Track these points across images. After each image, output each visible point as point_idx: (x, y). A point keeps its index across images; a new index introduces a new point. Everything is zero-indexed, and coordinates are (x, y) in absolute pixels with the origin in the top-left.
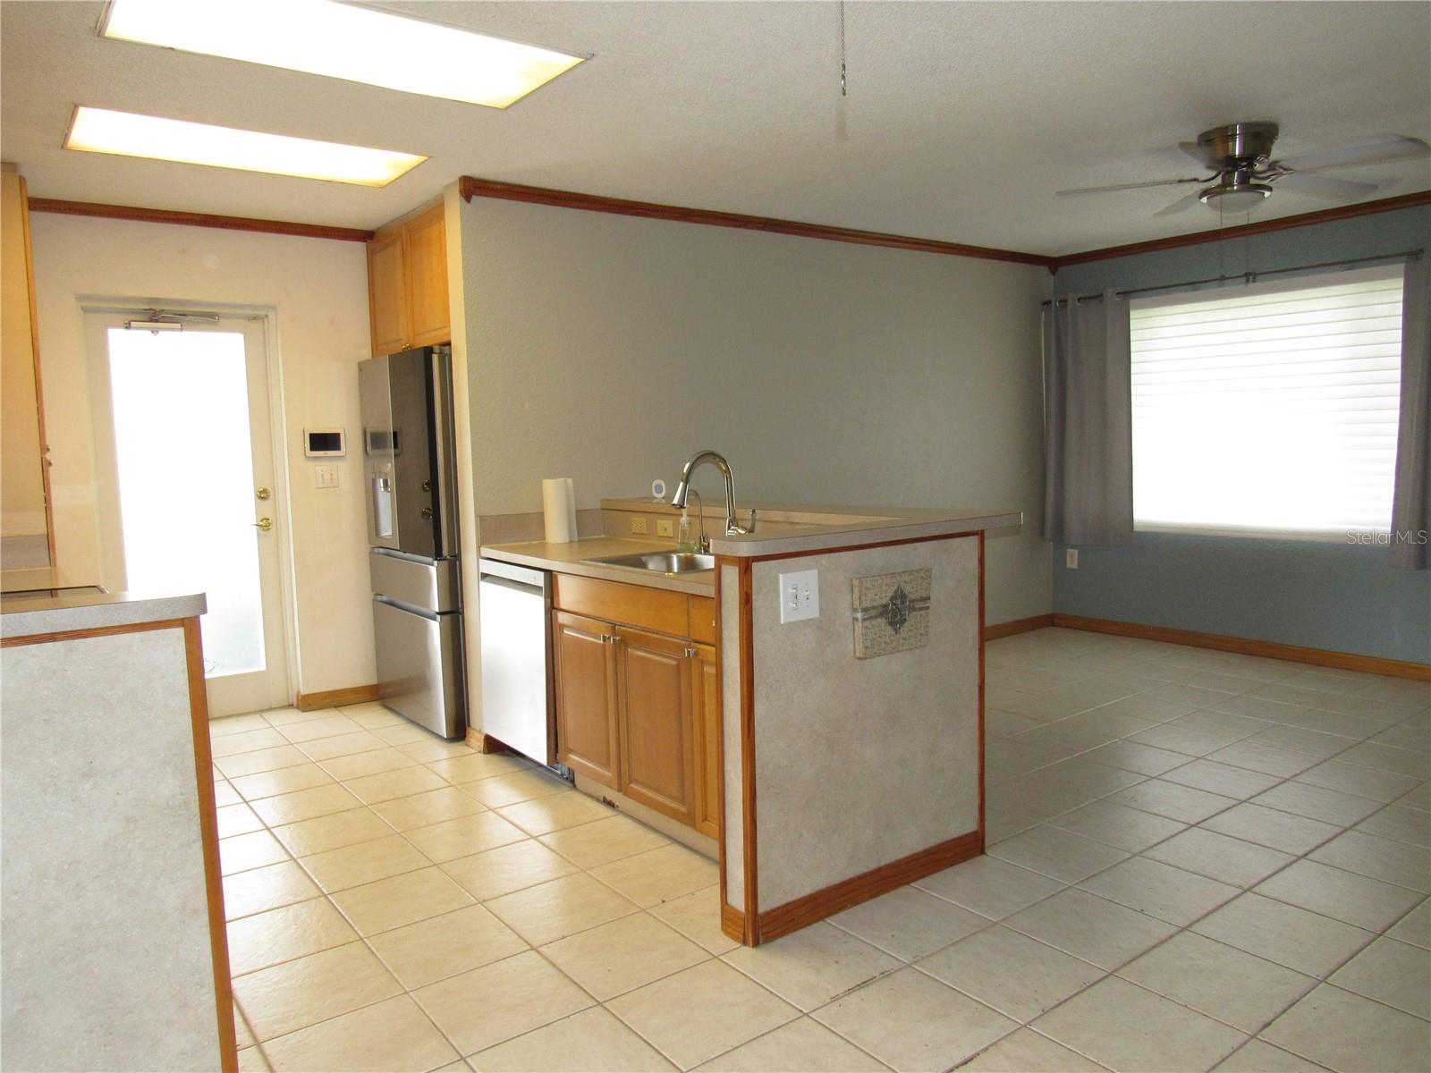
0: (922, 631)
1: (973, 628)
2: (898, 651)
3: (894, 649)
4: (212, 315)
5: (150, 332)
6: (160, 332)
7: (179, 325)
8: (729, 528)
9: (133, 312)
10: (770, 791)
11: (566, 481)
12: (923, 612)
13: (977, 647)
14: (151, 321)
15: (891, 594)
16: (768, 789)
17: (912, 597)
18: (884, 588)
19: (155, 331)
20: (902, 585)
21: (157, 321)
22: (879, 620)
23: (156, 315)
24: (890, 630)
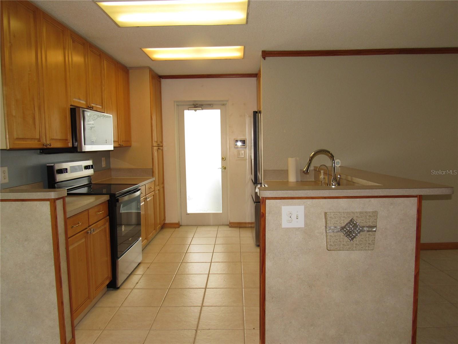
0: (370, 242)
1: (412, 245)
2: (352, 250)
3: (350, 248)
4: (210, 105)
5: (194, 111)
6: (197, 111)
7: (201, 108)
8: (333, 181)
9: (190, 105)
10: (274, 299)
11: (296, 158)
12: (370, 233)
13: (414, 255)
14: (195, 107)
15: (347, 222)
16: (273, 298)
17: (362, 225)
18: (342, 219)
19: (196, 110)
20: (355, 218)
21: (196, 107)
22: (339, 233)
23: (196, 106)
24: (346, 239)
